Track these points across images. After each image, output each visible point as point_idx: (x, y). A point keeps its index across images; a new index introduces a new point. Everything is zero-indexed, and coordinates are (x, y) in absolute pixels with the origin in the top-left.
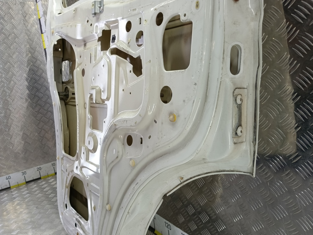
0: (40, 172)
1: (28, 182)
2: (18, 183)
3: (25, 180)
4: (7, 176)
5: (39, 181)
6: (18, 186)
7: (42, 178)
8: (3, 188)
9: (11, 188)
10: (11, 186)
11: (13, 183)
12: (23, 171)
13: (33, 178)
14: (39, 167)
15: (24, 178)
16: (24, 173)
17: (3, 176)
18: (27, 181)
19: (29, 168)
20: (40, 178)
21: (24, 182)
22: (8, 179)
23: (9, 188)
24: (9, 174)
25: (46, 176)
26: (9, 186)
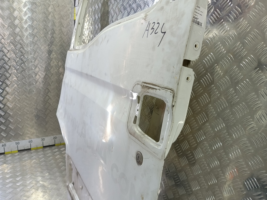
0: (55, 140)
1: (44, 147)
2: (37, 146)
3: (42, 145)
4: (30, 140)
5: (53, 148)
6: (37, 149)
7: (56, 145)
8: (25, 149)
9: (31, 149)
10: (31, 147)
11: (33, 145)
12: (43, 138)
13: (49, 144)
14: (55, 136)
15: (42, 143)
16: (43, 140)
17: (26, 139)
18: (44, 145)
19: (47, 136)
20: (54, 145)
21: (42, 146)
22: (30, 142)
23: (30, 149)
24: (31, 139)
25: (59, 144)
26: (30, 148)
